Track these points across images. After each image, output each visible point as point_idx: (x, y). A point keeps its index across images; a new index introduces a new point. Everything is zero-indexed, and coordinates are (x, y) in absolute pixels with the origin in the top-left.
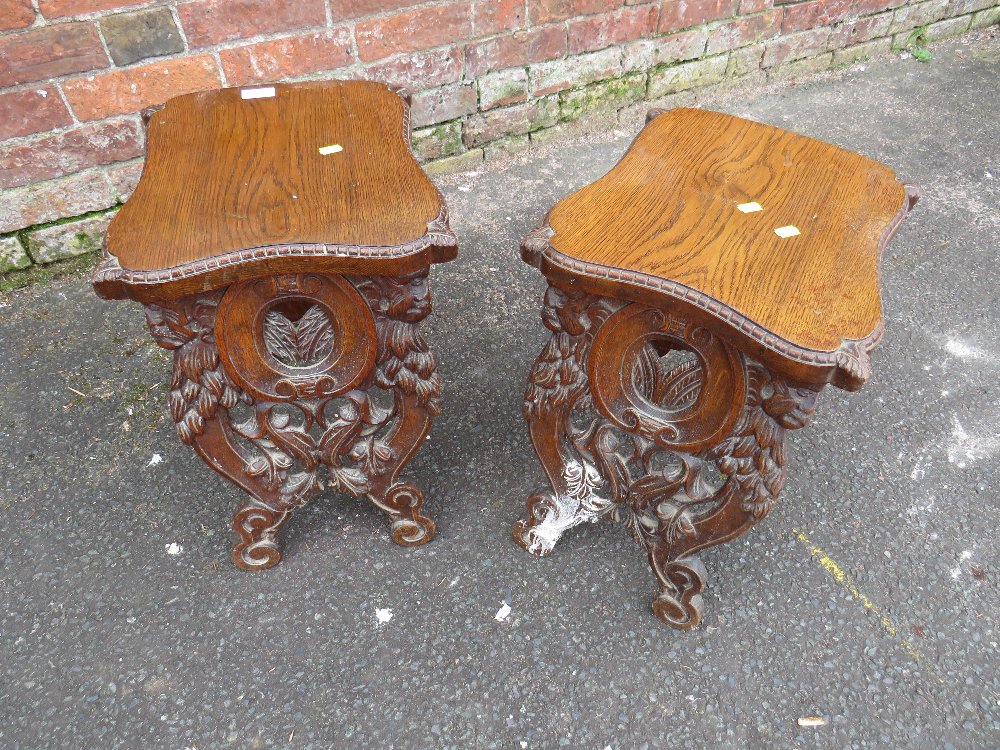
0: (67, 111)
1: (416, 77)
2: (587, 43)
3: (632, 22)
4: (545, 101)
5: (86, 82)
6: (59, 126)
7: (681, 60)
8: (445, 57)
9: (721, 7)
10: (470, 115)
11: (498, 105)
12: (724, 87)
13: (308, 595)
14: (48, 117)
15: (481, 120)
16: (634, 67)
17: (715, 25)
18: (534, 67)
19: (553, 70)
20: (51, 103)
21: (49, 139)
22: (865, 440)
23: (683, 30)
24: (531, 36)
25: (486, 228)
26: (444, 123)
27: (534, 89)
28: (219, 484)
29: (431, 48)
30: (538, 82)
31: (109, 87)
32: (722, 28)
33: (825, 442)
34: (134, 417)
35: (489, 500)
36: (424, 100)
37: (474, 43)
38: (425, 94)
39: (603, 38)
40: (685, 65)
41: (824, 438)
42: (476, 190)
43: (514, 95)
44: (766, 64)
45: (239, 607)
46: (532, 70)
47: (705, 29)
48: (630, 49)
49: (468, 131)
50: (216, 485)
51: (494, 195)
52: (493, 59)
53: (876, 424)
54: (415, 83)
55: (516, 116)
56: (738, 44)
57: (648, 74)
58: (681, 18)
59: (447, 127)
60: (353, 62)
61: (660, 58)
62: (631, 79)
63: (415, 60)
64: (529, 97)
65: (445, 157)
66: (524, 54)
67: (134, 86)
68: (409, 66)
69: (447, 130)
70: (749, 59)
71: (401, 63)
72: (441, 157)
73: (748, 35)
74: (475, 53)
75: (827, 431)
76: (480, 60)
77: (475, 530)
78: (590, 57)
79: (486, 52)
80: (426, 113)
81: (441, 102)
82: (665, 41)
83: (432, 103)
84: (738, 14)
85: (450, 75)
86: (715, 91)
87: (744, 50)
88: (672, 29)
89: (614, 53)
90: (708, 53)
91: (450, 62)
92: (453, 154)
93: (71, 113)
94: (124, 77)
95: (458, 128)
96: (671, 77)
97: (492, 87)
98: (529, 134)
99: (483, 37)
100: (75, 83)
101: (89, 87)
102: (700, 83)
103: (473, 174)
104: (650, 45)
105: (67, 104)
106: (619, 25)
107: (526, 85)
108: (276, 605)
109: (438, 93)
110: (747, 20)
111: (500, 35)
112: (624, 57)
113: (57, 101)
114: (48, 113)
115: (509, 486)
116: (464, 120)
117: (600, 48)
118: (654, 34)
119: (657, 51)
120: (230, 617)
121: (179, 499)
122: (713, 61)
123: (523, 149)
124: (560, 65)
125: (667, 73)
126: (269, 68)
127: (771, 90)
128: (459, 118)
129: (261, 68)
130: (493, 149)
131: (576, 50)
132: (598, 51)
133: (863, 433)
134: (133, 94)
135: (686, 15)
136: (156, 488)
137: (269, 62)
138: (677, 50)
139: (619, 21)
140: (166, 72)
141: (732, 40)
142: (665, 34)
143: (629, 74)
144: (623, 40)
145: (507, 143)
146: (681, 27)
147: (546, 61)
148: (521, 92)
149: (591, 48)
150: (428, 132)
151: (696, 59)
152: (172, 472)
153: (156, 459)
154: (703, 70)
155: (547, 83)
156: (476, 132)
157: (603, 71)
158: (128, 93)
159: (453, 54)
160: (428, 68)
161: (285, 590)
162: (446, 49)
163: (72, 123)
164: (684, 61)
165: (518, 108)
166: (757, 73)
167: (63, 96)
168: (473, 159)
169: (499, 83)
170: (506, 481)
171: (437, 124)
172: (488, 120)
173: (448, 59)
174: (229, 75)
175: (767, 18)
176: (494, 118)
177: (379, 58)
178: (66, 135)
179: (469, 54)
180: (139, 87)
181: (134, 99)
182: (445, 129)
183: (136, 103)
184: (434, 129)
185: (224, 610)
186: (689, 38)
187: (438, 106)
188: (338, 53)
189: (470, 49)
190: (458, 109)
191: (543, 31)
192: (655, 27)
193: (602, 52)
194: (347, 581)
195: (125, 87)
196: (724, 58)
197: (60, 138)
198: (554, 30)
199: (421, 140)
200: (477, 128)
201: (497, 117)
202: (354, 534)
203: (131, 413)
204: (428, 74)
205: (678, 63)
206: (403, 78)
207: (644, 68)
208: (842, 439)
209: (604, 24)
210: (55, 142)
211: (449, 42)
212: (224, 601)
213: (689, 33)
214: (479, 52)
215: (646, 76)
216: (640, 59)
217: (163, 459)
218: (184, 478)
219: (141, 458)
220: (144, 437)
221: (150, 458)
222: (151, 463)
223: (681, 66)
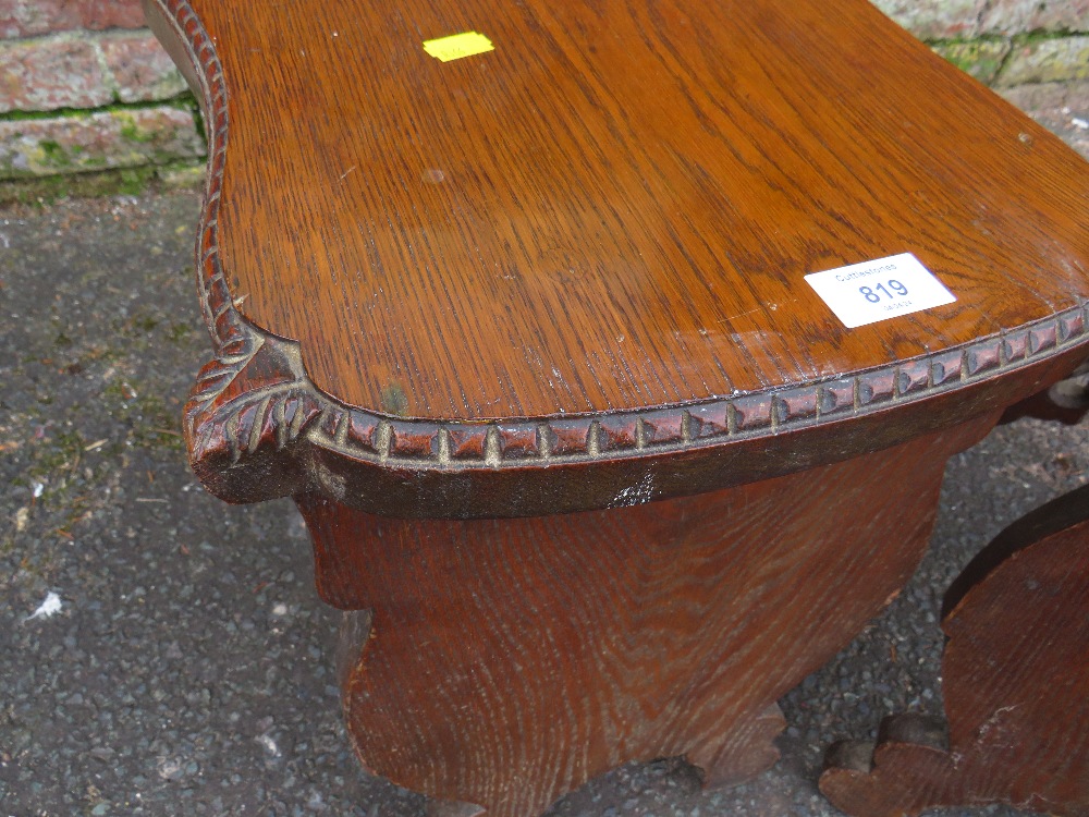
7: (1072, 29)
16: (996, 28)
28: (148, 692)
34: (40, 501)
40: (1074, 40)
50: (140, 691)
57: (1012, 42)
61: (1041, 20)
62: (985, 46)
96: (1043, 56)
102: (1081, 74)
112: (987, 6)
119: (1042, 6)
121: (66, 709)
125: (1042, 47)
136: (31, 672)
138: (1073, 12)
143: (985, 37)
152: (70, 641)
153: (52, 605)
157: (948, 23)
164: (1075, 33)
203: (38, 493)
205: (1064, 33)
207: (1011, 33)
215: (1008, 47)
216: (1012, 15)
217: (63, 609)
218: (88, 660)
219: (25, 595)
220: (43, 549)
221: (41, 598)
222: (40, 611)
223: (1067, 39)
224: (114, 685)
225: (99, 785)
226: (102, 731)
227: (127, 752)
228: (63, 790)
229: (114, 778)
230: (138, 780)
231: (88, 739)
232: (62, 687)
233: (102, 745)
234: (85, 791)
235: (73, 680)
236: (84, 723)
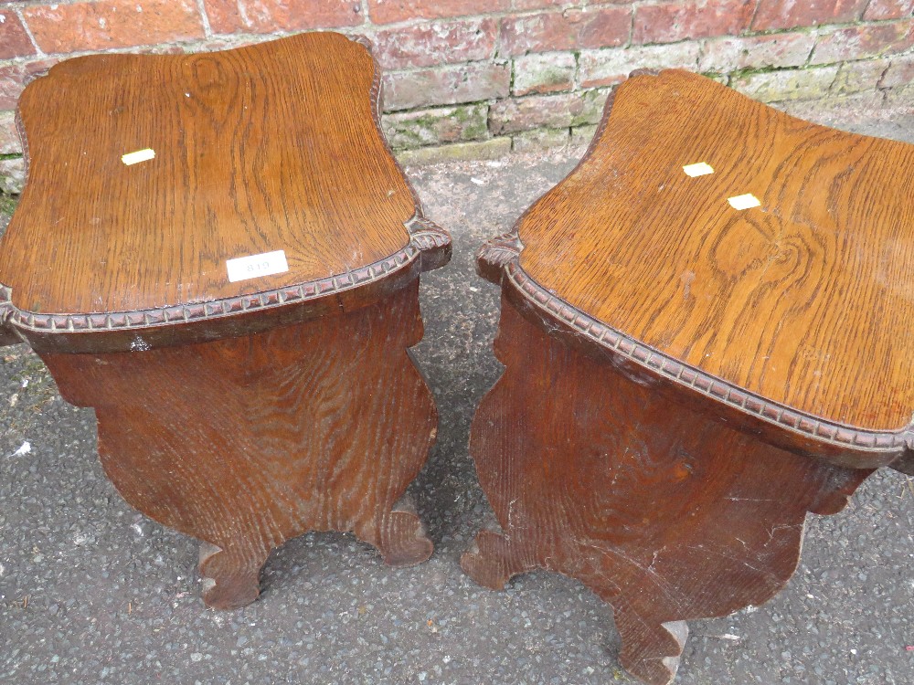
0: (28, 39)
1: (436, 49)
2: (656, 33)
3: (719, 13)
4: (594, 95)
5: (48, 10)
6: (21, 55)
7: (776, 66)
8: (475, 29)
9: (841, 9)
10: (499, 99)
11: (535, 92)
12: (825, 104)
13: (104, 673)
14: (7, 44)
15: (513, 106)
16: (712, 68)
17: (828, 29)
18: (585, 54)
19: (608, 60)
20: (10, 29)
21: (10, 67)
22: (874, 641)
23: (785, 30)
24: (585, 17)
25: (485, 235)
26: (467, 104)
27: (583, 79)
28: (73, 498)
29: (459, 17)
30: (588, 72)
31: (74, 18)
32: (837, 34)
33: (815, 630)
34: (26, 389)
35: (355, 601)
36: (445, 76)
37: (512, 16)
38: (447, 69)
39: (677, 29)
40: (780, 73)
41: (817, 623)
42: (492, 186)
43: (555, 83)
44: (886, 83)
45: (26, 666)
46: (582, 56)
47: (814, 32)
48: (711, 46)
49: (494, 116)
50: (68, 498)
51: (509, 194)
52: (535, 39)
53: (895, 620)
54: (435, 55)
55: (557, 107)
56: (854, 55)
57: (729, 77)
58: (786, 16)
59: (470, 109)
60: (362, 23)
61: (747, 61)
63: (437, 28)
64: (575, 86)
65: (465, 141)
66: (574, 37)
67: (102, 21)
68: (429, 35)
69: (470, 113)
70: (865, 74)
71: (419, 29)
72: (460, 140)
73: (870, 46)
74: (513, 29)
75: (823, 615)
76: (518, 37)
77: (324, 639)
78: (658, 50)
79: (526, 29)
80: (446, 91)
81: (465, 80)
82: (759, 42)
83: (454, 80)
84: (862, 18)
85: (478, 50)
86: (812, 108)
87: (861, 64)
88: (770, 28)
89: (691, 49)
90: (812, 62)
91: (480, 35)
92: (474, 139)
93: (33, 42)
94: (91, 9)
95: (483, 112)
96: (757, 85)
97: (530, 71)
98: (570, 128)
99: (526, 10)
100: (36, 10)
101: (51, 16)
102: (794, 96)
103: (496, 164)
104: (737, 44)
105: (29, 32)
106: (701, 16)
107: (573, 73)
108: (66, 675)
109: (462, 69)
110: (873, 28)
111: (546, 11)
112: (702, 54)
113: (16, 27)
114: (7, 40)
115: (386, 588)
116: (493, 103)
117: (672, 40)
118: (746, 32)
119: (746, 52)
120: (14, 676)
121: (26, 505)
122: (817, 72)
123: (559, 145)
124: (618, 56)
125: (754, 79)
126: (260, 18)
127: (885, 115)
128: (486, 100)
129: (250, 17)
130: (524, 140)
131: (642, 39)
132: (670, 43)
133: (874, 629)
134: (102, 30)
135: (792, 12)
136: (9, 485)
137: (261, 12)
138: (772, 54)
139: (701, 11)
140: (139, 9)
141: (847, 50)
142: (760, 33)
144: (703, 35)
145: (542, 135)
146: (782, 27)
147: (602, 48)
148: (565, 80)
149: (661, 39)
150: (447, 112)
151: (795, 68)
152: (33, 469)
153: (26, 448)
154: (801, 82)
155: (599, 74)
156: (505, 118)
158: (96, 28)
159: (485, 26)
160: (452, 39)
161: (83, 659)
162: (477, 21)
163: (35, 53)
164: (779, 68)
165: (559, 98)
166: (872, 93)
167: (24, 23)
168: (498, 148)
169: (538, 68)
170: (384, 580)
171: (458, 105)
172: (521, 107)
173: (478, 32)
174: (213, 21)
175: (899, 28)
176: (528, 106)
177: (393, 22)
178: (29, 66)
179: (505, 29)
180: (108, 22)
181: (103, 35)
182: (467, 111)
183: (105, 40)
184: (454, 109)
185: (12, 664)
186: (790, 41)
187: (462, 85)
188: (343, 9)
189: (507, 24)
190: (486, 90)
191: (601, 12)
192: (748, 23)
193: (674, 46)
194: (154, 667)
195: (92, 20)
196: (832, 71)
197: (22, 69)
198: (616, 13)
199: (438, 120)
200: (506, 113)
201: (532, 105)
202: (186, 605)
203: (25, 385)
204: (451, 46)
205: (770, 69)
206: (421, 47)
207: (726, 71)
208: (840, 630)
209: (682, 12)
210: (16, 71)
211: (481, 13)
212: (16, 652)
213: (792, 35)
214: (519, 28)
215: (726, 80)
216: (722, 59)
217: (31, 451)
218: (42, 479)
219: (11, 443)
220: (24, 417)
221: (19, 445)
222: (18, 452)
223: (774, 73)
224: (55, 493)
225: (40, 547)
226: (45, 518)
227: (57, 530)
228: (19, 548)
229: (49, 543)
230: (62, 544)
231: (37, 522)
232: (26, 493)
233: (44, 525)
234: (32, 549)
235: (32, 489)
236: (35, 514)
